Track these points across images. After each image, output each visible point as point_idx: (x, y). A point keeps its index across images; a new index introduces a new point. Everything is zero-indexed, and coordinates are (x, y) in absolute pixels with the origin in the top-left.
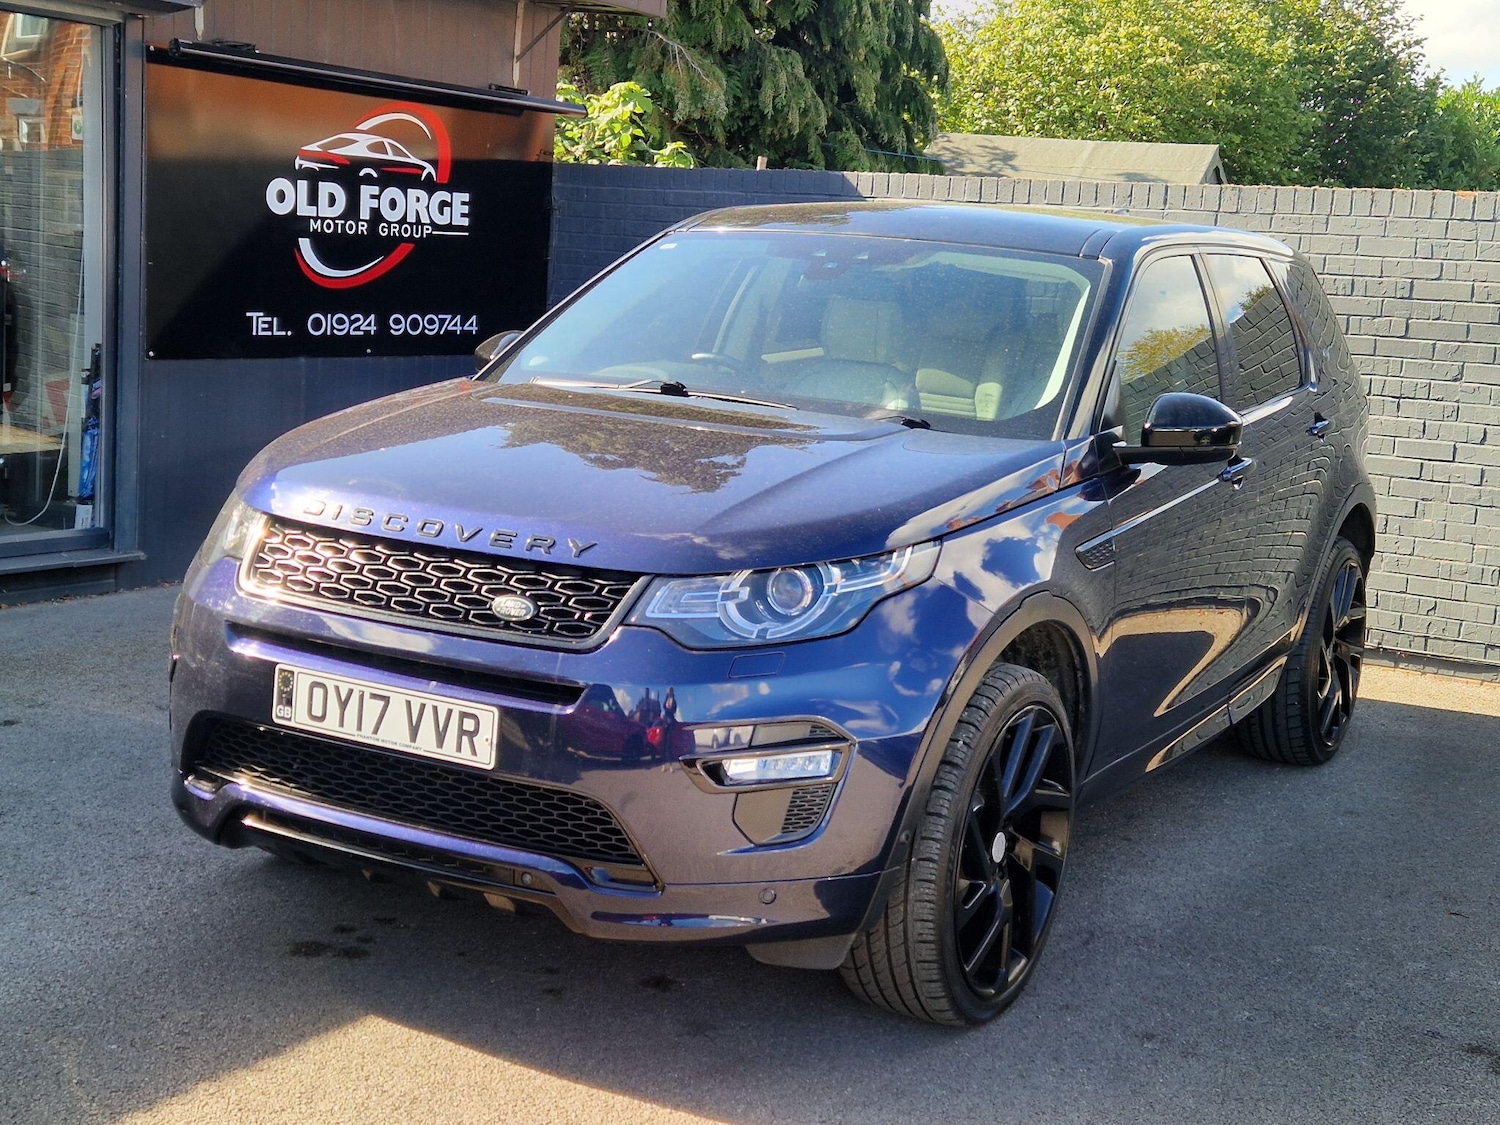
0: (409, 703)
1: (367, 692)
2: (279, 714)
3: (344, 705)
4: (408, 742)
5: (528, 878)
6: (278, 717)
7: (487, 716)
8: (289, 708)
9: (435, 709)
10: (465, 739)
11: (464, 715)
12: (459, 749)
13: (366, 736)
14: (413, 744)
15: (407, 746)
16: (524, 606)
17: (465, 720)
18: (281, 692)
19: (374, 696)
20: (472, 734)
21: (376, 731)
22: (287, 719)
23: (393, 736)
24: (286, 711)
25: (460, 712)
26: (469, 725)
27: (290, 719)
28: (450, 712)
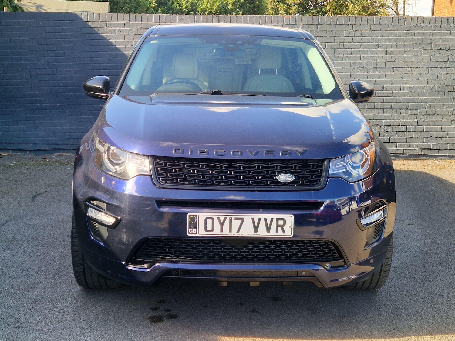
0: (253, 219)
1: (233, 218)
2: (190, 232)
3: (222, 224)
4: (254, 233)
5: (303, 273)
6: (189, 233)
7: (289, 219)
8: (195, 230)
9: (265, 219)
10: (280, 228)
11: (278, 220)
12: (277, 232)
13: (234, 234)
14: (256, 234)
15: (253, 235)
16: (290, 176)
17: (279, 221)
18: (190, 224)
19: (236, 219)
20: (282, 226)
21: (238, 231)
22: (194, 234)
23: (247, 231)
24: (194, 231)
25: (277, 218)
26: (281, 222)
27: (196, 233)
28: (272, 219)
